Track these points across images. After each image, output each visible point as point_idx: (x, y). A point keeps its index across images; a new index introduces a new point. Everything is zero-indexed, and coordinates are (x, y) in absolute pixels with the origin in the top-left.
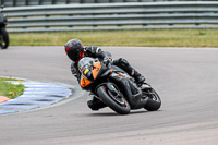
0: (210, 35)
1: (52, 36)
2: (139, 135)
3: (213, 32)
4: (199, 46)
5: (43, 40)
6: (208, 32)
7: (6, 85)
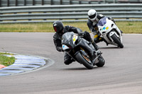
0: (135, 25)
1: (33, 26)
2: (89, 90)
3: (138, 23)
4: (128, 33)
5: (27, 29)
6: (134, 23)
7: (3, 57)
